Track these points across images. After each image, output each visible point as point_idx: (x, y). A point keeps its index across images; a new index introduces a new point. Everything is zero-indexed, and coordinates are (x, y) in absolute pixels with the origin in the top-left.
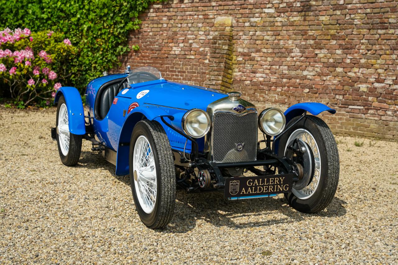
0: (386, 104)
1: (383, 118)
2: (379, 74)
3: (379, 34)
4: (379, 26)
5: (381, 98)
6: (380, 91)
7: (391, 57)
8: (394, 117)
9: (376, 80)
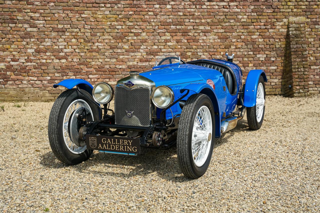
0: (22, 76)
1: (20, 86)
2: (14, 56)
3: (10, 27)
4: (10, 21)
5: (16, 72)
6: (16, 67)
7: (22, 43)
8: (28, 85)
9: (11, 60)
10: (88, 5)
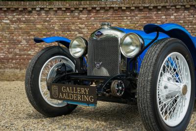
10: (116, 18)
